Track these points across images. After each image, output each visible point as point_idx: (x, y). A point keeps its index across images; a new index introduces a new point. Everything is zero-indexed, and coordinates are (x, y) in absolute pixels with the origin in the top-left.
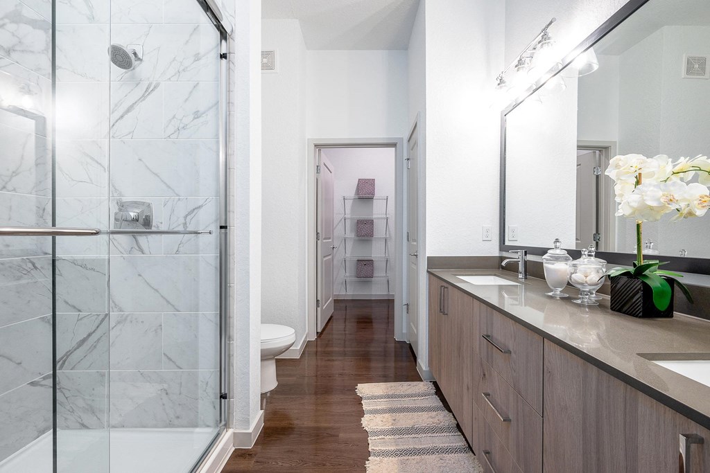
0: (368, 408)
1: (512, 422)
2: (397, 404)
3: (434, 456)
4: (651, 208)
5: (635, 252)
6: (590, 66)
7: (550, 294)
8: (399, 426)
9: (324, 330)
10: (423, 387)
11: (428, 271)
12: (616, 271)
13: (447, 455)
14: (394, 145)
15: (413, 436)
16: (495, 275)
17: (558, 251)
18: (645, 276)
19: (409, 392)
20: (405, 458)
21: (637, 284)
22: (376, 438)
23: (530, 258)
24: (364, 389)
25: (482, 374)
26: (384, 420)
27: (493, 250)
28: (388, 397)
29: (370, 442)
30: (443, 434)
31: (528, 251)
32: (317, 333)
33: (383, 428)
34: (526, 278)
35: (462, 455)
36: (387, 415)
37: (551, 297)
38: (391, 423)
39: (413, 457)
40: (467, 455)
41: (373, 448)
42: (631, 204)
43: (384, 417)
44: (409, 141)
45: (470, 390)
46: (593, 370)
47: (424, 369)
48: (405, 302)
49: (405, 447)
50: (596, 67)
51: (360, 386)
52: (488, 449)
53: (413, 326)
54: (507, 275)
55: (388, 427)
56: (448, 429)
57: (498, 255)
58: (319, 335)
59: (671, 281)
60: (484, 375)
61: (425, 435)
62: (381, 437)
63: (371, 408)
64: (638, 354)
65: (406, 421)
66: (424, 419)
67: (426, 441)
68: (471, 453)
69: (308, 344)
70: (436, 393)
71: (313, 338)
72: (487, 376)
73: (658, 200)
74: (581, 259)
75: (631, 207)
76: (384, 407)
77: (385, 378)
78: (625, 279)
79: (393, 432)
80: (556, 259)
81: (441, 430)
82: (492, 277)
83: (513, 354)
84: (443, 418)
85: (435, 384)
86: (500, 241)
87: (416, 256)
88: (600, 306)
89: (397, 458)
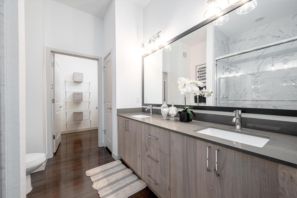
0: (94, 180)
1: (159, 162)
2: (108, 173)
3: (128, 187)
4: (189, 93)
5: (185, 105)
6: (169, 49)
7: (163, 118)
8: (111, 182)
9: (57, 151)
10: (117, 162)
11: (117, 115)
12: (181, 110)
13: (125, 188)
14: (97, 60)
15: (118, 183)
16: (142, 114)
17: (165, 105)
18: (187, 111)
19: (111, 167)
20: (116, 193)
21: (185, 113)
22: (102, 190)
23: (154, 108)
24: (89, 173)
25: (146, 149)
26: (104, 182)
27: (140, 106)
28: (103, 172)
29: (99, 193)
30: (129, 178)
31: (153, 105)
32: (53, 153)
33: (104, 185)
34: (152, 114)
35: (137, 182)
36: (104, 180)
37: (163, 119)
38: (107, 182)
39: (120, 191)
40: (139, 181)
41: (102, 195)
42: (185, 91)
43: (103, 181)
44: (105, 59)
45: (141, 157)
46: (185, 137)
47: (116, 155)
48: (103, 129)
49: (116, 189)
50: (170, 49)
51: (87, 172)
52: (149, 175)
53: (108, 139)
54: (146, 114)
55: (106, 183)
56: (130, 175)
57: (141, 107)
58: (55, 154)
59: (192, 112)
60: (147, 149)
61: (122, 181)
62: (104, 189)
63: (96, 179)
64: (194, 131)
65: (113, 178)
66: (120, 175)
67: (123, 183)
68: (140, 180)
69: (49, 160)
70: (122, 163)
71: (52, 156)
72: (148, 149)
73: (190, 91)
74: (171, 107)
75: (185, 92)
76: (102, 176)
77: (100, 164)
78: (183, 112)
79: (109, 185)
80: (164, 107)
81: (128, 176)
82: (141, 115)
83: (159, 139)
84: (128, 171)
85: (121, 160)
86: (142, 102)
87: (111, 109)
88: (176, 121)
89: (113, 194)
